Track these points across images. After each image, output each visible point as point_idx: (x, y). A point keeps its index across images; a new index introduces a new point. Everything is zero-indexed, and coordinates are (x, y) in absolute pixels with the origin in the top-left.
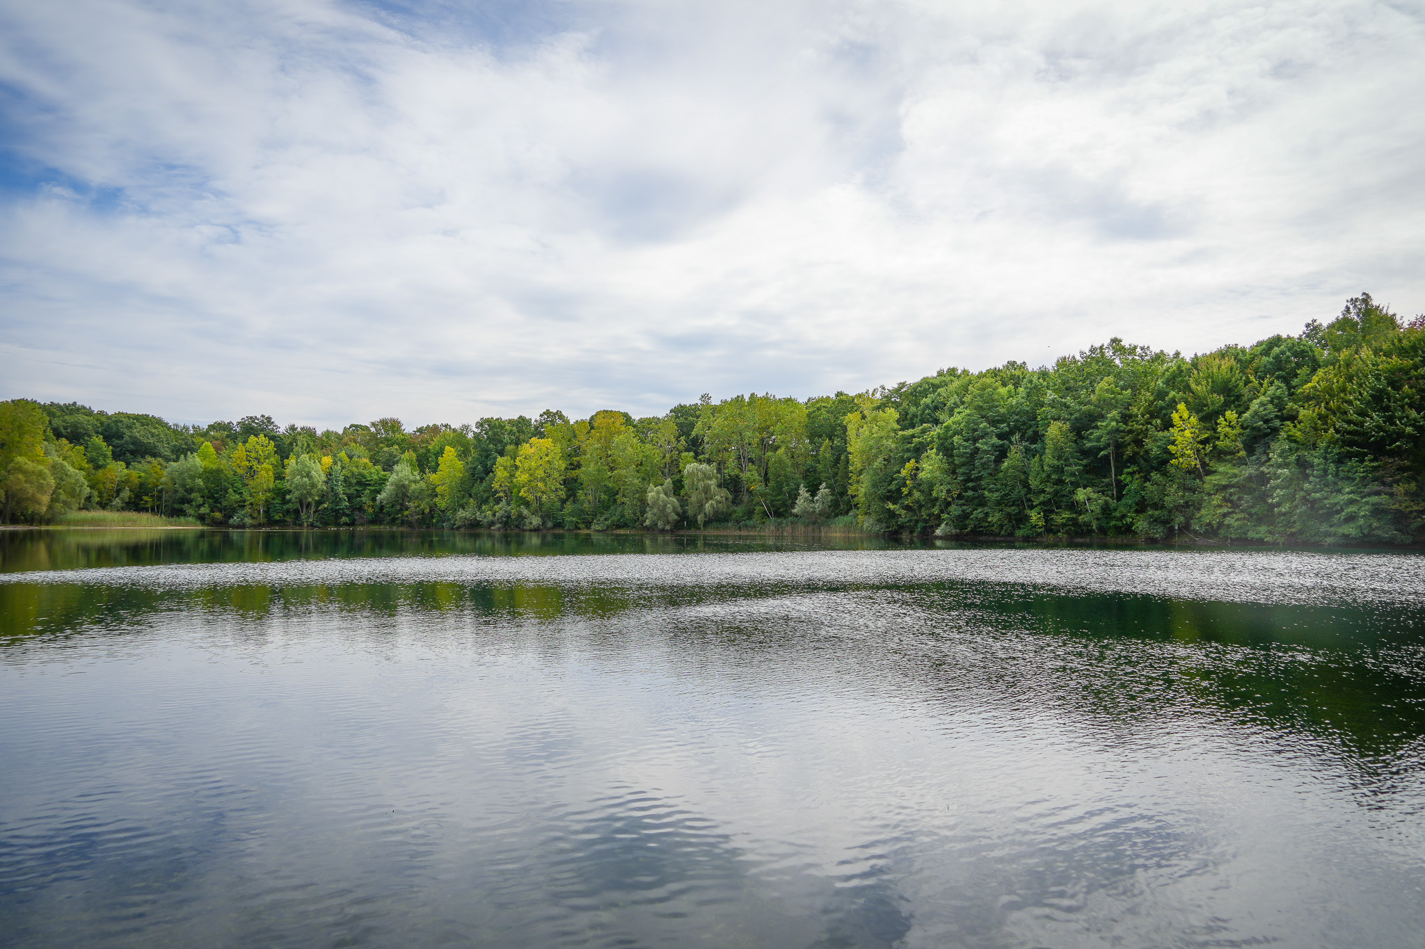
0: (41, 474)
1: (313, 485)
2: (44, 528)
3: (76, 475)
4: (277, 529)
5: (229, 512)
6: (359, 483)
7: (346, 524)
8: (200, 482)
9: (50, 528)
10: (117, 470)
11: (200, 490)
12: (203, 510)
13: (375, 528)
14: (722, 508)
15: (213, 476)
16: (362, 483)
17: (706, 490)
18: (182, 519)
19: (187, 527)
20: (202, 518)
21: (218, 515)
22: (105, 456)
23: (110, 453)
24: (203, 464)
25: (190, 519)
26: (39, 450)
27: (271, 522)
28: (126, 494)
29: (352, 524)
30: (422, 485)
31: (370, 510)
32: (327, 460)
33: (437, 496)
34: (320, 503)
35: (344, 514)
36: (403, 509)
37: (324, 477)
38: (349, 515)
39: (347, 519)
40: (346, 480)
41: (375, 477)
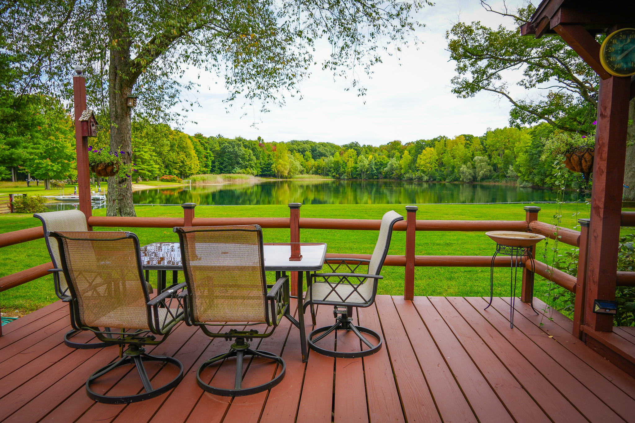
0: (285, 165)
1: (364, 166)
2: (289, 180)
3: (297, 164)
4: (355, 180)
5: (340, 175)
6: (381, 164)
8: (333, 165)
9: (291, 180)
10: (312, 162)
11: (333, 168)
12: (334, 174)
13: (385, 180)
14: (488, 174)
15: (337, 163)
16: (382, 164)
17: (481, 166)
18: (327, 177)
19: (329, 180)
20: (334, 177)
21: (337, 175)
22: (309, 157)
23: (311, 157)
24: (334, 159)
25: (330, 177)
26: (286, 158)
27: (353, 178)
28: (314, 169)
29: (378, 178)
30: (397, 165)
31: (383, 174)
32: (371, 157)
33: (401, 169)
34: (367, 171)
35: (375, 175)
36: (393, 173)
37: (368, 163)
38: (377, 176)
39: (376, 177)
40: (376, 163)
41: (385, 162)
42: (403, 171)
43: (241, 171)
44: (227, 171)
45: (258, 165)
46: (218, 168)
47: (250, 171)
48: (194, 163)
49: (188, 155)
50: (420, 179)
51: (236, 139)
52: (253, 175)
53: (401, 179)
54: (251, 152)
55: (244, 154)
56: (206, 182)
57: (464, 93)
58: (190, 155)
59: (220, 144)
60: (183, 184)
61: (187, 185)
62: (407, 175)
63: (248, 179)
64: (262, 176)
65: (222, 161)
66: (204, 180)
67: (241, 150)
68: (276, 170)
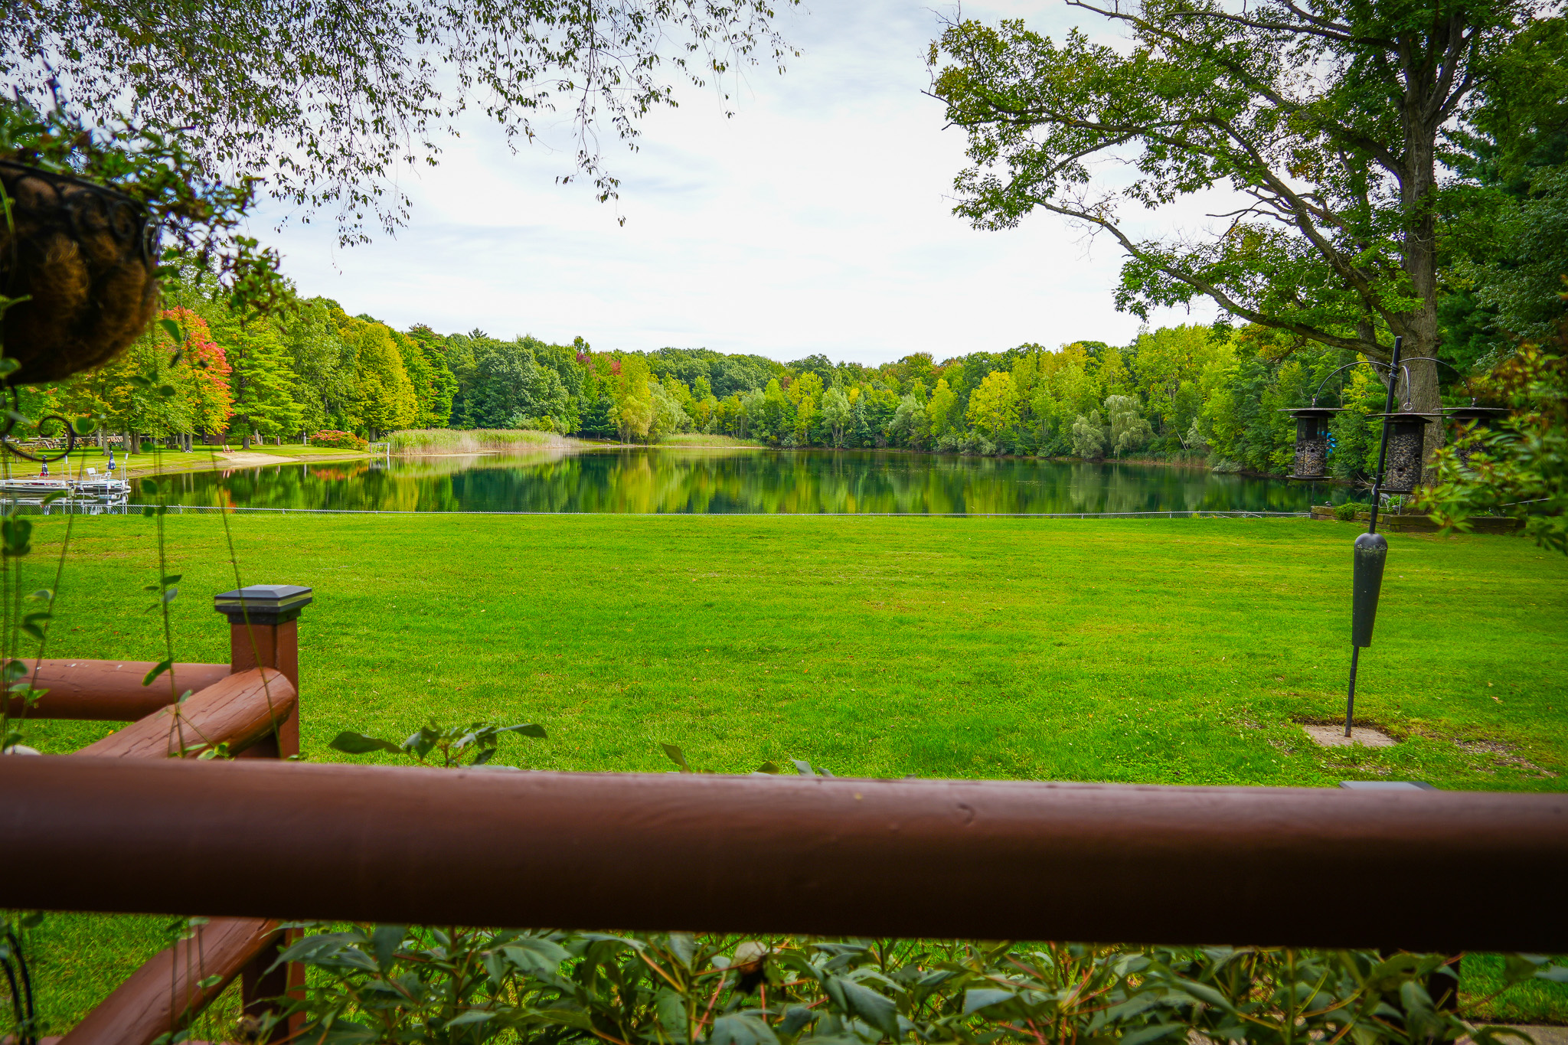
0: (642, 409)
1: (840, 414)
2: (652, 446)
3: (674, 407)
4: (816, 449)
5: (781, 435)
6: (881, 412)
7: (868, 446)
8: (762, 411)
9: (657, 446)
10: (711, 402)
11: (763, 418)
12: (764, 434)
13: (892, 451)
15: (772, 406)
16: (883, 411)
17: (1124, 419)
18: (749, 441)
19: (751, 448)
20: (764, 440)
21: (774, 438)
22: (705, 391)
23: (709, 390)
24: (765, 397)
25: (754, 441)
26: (646, 392)
27: (813, 444)
28: (715, 420)
29: (873, 447)
30: (921, 413)
31: (887, 435)
32: (854, 392)
33: (931, 423)
34: (846, 428)
35: (867, 438)
36: (909, 434)
37: (848, 407)
38: (870, 439)
39: (869, 443)
40: (868, 409)
41: (893, 406)
42: (934, 429)
43: (528, 422)
44: (494, 421)
45: (574, 408)
46: (472, 415)
47: (552, 423)
48: (403, 399)
49: (387, 380)
50: (975, 449)
51: (520, 342)
52: (561, 433)
53: (929, 450)
54: (557, 375)
55: (536, 381)
56: (432, 448)
57: (990, 216)
58: (392, 379)
59: (478, 353)
60: (369, 453)
61: (380, 455)
62: (945, 439)
63: (545, 442)
64: (584, 435)
65: (481, 397)
66: (425, 444)
67: (529, 370)
68: (619, 422)
